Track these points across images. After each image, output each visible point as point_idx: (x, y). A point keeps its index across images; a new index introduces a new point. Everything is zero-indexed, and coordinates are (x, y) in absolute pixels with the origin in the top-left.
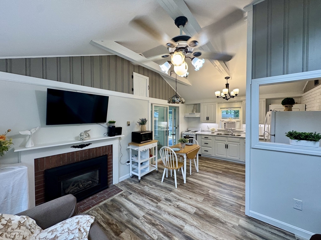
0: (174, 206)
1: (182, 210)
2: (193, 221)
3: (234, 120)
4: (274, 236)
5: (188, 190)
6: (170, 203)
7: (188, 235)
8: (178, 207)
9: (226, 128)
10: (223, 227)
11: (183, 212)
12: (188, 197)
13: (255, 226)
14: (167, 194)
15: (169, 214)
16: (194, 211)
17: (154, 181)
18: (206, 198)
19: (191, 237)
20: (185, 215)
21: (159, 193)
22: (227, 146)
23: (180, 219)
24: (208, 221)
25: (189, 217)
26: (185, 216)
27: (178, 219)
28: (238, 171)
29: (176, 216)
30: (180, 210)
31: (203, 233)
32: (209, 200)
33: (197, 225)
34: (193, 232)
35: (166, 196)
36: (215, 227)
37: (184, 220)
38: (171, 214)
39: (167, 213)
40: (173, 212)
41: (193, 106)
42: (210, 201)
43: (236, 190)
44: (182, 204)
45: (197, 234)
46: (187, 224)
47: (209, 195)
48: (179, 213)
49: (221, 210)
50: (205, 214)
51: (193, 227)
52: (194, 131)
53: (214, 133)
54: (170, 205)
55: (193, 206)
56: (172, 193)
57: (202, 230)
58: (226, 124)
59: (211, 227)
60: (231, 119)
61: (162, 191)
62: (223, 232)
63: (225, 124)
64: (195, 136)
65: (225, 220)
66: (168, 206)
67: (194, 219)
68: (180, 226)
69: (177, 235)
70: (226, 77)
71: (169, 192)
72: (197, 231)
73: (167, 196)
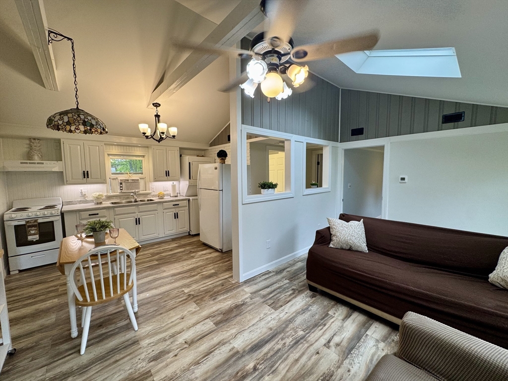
0: (182, 350)
1: (201, 339)
2: (229, 332)
3: (135, 177)
4: (268, 280)
5: (161, 314)
6: (171, 354)
7: (250, 346)
8: (191, 343)
9: (123, 191)
10: (249, 307)
11: (205, 339)
12: (175, 320)
13: (255, 284)
14: (136, 353)
15: (197, 363)
16: (212, 323)
17: (48, 374)
18: (197, 300)
19: (253, 344)
20: (212, 338)
21: (120, 370)
22: (138, 221)
23: (216, 349)
24: (236, 316)
25: (219, 335)
26: (215, 339)
27: (215, 351)
28: (171, 250)
29: (208, 353)
30: (199, 342)
31: (252, 329)
32: (202, 299)
33: (237, 330)
34: (246, 339)
35: (143, 356)
36: (247, 314)
37: (221, 343)
38: (199, 360)
39: (192, 367)
40: (196, 355)
41: (28, 142)
42: (204, 299)
43: (201, 270)
44: (188, 335)
45: (251, 335)
46: (231, 341)
47: (193, 295)
48: (204, 346)
49: (225, 297)
50: (223, 314)
51: (239, 336)
52: (42, 207)
53: (101, 203)
54: (176, 356)
55: (201, 321)
56: (144, 343)
57: (246, 328)
58: (123, 184)
59: (246, 318)
60: (130, 175)
61: (117, 361)
62: (256, 310)
63: (121, 184)
64: (59, 218)
65: (240, 300)
66: (176, 360)
67: (226, 329)
68: (231, 353)
69: (245, 361)
70: (156, 103)
71: (134, 347)
72: (246, 334)
73: (145, 353)
